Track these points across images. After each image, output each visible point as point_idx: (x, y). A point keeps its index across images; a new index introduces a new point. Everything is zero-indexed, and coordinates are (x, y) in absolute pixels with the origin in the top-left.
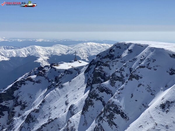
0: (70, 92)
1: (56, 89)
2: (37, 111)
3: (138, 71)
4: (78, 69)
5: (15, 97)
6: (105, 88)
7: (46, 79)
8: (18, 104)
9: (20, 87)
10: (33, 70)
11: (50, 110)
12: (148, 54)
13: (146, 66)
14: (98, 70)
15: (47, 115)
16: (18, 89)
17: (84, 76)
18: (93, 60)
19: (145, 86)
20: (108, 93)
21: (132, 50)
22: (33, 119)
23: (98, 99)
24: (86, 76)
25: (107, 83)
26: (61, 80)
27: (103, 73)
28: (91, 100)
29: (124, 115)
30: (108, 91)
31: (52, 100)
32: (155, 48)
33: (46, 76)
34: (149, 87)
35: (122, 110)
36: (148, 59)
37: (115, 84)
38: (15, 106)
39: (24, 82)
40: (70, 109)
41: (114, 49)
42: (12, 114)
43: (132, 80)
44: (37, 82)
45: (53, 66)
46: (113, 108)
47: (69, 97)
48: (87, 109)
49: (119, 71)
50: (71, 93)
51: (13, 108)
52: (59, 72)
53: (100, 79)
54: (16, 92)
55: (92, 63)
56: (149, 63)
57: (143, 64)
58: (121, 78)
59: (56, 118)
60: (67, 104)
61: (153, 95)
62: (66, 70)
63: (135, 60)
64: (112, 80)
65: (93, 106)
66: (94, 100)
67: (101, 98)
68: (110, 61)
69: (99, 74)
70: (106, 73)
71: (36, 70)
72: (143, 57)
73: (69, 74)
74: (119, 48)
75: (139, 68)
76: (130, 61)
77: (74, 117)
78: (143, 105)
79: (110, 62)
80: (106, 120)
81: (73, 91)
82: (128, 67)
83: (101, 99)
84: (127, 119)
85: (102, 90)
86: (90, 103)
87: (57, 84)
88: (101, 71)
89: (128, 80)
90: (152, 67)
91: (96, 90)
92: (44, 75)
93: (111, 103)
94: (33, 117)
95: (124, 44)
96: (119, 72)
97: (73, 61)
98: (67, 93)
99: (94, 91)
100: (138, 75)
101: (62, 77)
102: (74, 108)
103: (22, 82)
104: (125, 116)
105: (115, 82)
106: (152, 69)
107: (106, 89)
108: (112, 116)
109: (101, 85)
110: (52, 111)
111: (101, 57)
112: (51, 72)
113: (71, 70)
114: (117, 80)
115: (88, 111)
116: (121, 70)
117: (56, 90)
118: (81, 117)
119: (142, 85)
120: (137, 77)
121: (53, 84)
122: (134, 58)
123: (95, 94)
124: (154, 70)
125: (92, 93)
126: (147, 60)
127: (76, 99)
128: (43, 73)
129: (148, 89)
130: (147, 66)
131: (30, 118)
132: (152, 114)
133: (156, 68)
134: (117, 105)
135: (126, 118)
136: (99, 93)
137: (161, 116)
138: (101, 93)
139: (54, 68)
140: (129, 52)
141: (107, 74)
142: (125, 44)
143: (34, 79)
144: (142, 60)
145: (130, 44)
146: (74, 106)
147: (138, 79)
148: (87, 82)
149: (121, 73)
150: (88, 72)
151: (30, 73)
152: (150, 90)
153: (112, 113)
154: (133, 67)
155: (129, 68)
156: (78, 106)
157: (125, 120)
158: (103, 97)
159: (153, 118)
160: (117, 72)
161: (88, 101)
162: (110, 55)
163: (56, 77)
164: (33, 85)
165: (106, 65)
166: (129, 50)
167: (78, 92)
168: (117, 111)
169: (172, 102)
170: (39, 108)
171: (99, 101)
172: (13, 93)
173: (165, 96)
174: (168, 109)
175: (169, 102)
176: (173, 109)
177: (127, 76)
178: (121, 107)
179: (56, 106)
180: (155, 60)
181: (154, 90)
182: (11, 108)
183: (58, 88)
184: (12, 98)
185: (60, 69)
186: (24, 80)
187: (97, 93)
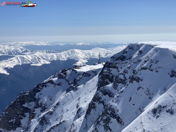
0: (83, 95)
1: (71, 91)
2: (51, 113)
3: (139, 73)
4: (96, 71)
5: (37, 99)
6: (108, 91)
7: (67, 82)
8: (38, 106)
9: (41, 89)
10: (57, 73)
11: (63, 112)
12: (152, 54)
13: (148, 67)
14: (106, 73)
15: (59, 117)
16: (39, 91)
17: (98, 78)
18: (107, 62)
19: (145, 90)
20: (110, 96)
21: (142, 51)
22: (46, 121)
23: (100, 102)
24: (99, 78)
25: (110, 85)
26: (79, 83)
27: (112, 75)
28: (94, 103)
29: (120, 119)
30: (111, 95)
31: (65, 102)
32: (160, 49)
33: (67, 78)
34: (148, 91)
35: (118, 115)
36: (151, 60)
37: (117, 87)
38: (36, 107)
39: (46, 84)
40: (77, 112)
41: (127, 50)
42: (32, 116)
43: (132, 83)
44: (58, 85)
45: (74, 69)
46: (111, 112)
47: (81, 100)
50: (83, 96)
51: (34, 109)
52: (79, 75)
53: (108, 81)
54: (37, 94)
55: (106, 65)
56: (152, 65)
57: (145, 66)
58: (124, 81)
59: (64, 121)
60: (77, 107)
61: (151, 99)
62: (84, 73)
63: (140, 61)
64: (115, 82)
65: (95, 110)
66: (96, 103)
67: (103, 101)
69: (107, 76)
71: (60, 73)
72: (147, 58)
73: (86, 76)
74: (131, 49)
75: (141, 69)
76: (134, 63)
77: (78, 120)
78: (140, 109)
79: (119, 64)
80: (103, 124)
81: (85, 93)
82: (131, 68)
83: (103, 102)
84: (122, 124)
85: (105, 93)
86: (93, 106)
87: (74, 87)
88: (109, 73)
89: (129, 83)
90: (154, 69)
91: (100, 93)
92: (65, 77)
93: (109, 107)
94: (47, 119)
95: (136, 45)
96: (122, 74)
97: (97, 63)
98: (80, 96)
99: (97, 94)
100: (139, 77)
101: (80, 79)
102: (82, 112)
103: (44, 85)
104: (121, 121)
105: (118, 85)
106: (154, 71)
107: (109, 92)
108: (109, 120)
109: (104, 88)
110: (64, 114)
111: (115, 59)
112: (71, 75)
113: (89, 73)
114: (120, 83)
115: (90, 115)
116: (124, 72)
117: (70, 93)
118: (84, 120)
119: (141, 88)
120: (138, 80)
121: (72, 86)
123: (98, 97)
124: (156, 72)
125: (96, 96)
126: (150, 62)
127: (86, 102)
128: (64, 75)
129: (146, 93)
130: (149, 68)
131: (44, 120)
132: (143, 119)
134: (115, 109)
136: (102, 96)
137: (151, 121)
138: (104, 96)
139: (75, 71)
140: (139, 53)
141: (115, 76)
142: (138, 45)
143: (55, 82)
144: (145, 61)
145: (142, 44)
146: (82, 109)
147: (138, 82)
148: (98, 84)
149: (124, 75)
150: (101, 74)
151: (55, 75)
152: (149, 93)
153: (108, 117)
154: (137, 69)
155: (133, 70)
156: (85, 109)
157: (120, 125)
158: (105, 100)
159: (143, 123)
160: (121, 74)
161: (91, 104)
162: (122, 57)
163: (75, 79)
164: (54, 87)
165: (115, 67)
166: (139, 51)
167: (89, 94)
168: (114, 115)
169: (164, 107)
170: (53, 110)
171: (102, 104)
172: (35, 95)
173: (159, 100)
174: (158, 114)
175: (161, 106)
176: (164, 114)
177: (130, 79)
178: (118, 111)
179: (68, 109)
180: (158, 61)
181: (152, 94)
182: (32, 110)
183: (73, 91)
184: (34, 100)
185: (80, 71)
186: (46, 83)
187: (100, 96)
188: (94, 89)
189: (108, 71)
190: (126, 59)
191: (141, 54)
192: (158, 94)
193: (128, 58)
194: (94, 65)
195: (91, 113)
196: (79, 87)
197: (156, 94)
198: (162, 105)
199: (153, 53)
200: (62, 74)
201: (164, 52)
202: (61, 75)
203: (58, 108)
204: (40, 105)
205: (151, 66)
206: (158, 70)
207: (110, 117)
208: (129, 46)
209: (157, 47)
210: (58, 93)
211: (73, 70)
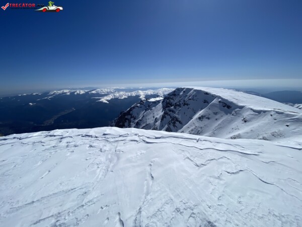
4: (158, 101)
5: (131, 114)
6: (171, 110)
7: (144, 106)
8: (132, 117)
15: (145, 122)
16: (132, 110)
17: (162, 104)
18: (166, 97)
20: (173, 112)
25: (172, 107)
31: (147, 115)
39: (135, 107)
40: (155, 120)
41: (176, 91)
44: (140, 107)
46: (175, 119)
48: (163, 120)
51: (130, 119)
52: (150, 103)
57: (191, 98)
59: (149, 124)
60: (154, 117)
64: (175, 106)
65: (166, 118)
67: (170, 114)
71: (139, 102)
72: (190, 95)
73: (155, 103)
75: (188, 100)
76: (184, 97)
77: (157, 123)
79: (174, 97)
80: (172, 125)
81: (157, 111)
84: (182, 124)
88: (170, 102)
97: (156, 97)
98: (154, 112)
99: (166, 111)
108: (175, 123)
112: (146, 103)
117: (149, 111)
118: (160, 123)
132: (194, 122)
137: (199, 123)
139: (148, 101)
142: (181, 89)
145: (184, 88)
146: (157, 118)
148: (163, 107)
149: (179, 103)
161: (163, 116)
162: (174, 94)
169: (204, 116)
170: (141, 119)
173: (201, 113)
174: (202, 120)
178: (179, 119)
179: (149, 118)
180: (197, 96)
188: (161, 109)
193: (177, 94)
197: (198, 111)
199: (193, 92)
210: (140, 111)
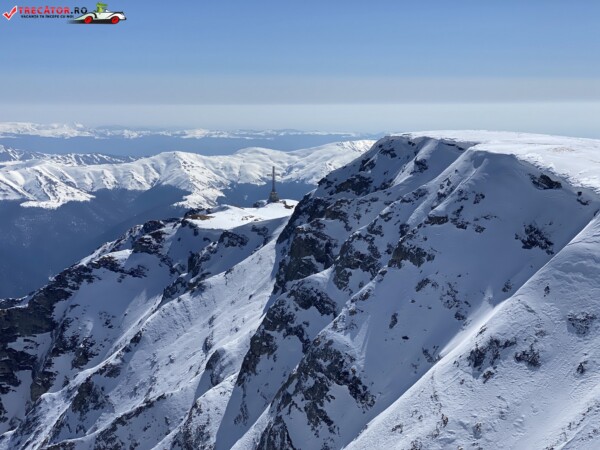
0: (224, 309)
1: (182, 296)
2: (113, 371)
3: (421, 234)
4: (264, 229)
5: (57, 324)
6: (315, 295)
7: (163, 264)
8: (64, 348)
9: (74, 288)
10: (127, 233)
11: (155, 368)
12: (462, 173)
13: (451, 216)
14: (306, 233)
15: (143, 384)
16: (67, 295)
18: (306, 197)
19: (440, 288)
20: (324, 311)
21: (425, 160)
22: (97, 397)
23: (290, 332)
24: (280, 251)
25: (324, 275)
26: (208, 267)
27: (325, 242)
28: (269, 335)
29: (360, 387)
30: (326, 307)
31: (163, 334)
32: (487, 155)
33: (164, 251)
34: (453, 293)
35: (354, 372)
36: (461, 192)
37: (347, 280)
38: (56, 352)
39: (90, 271)
40: (209, 366)
41: (375, 157)
42: (42, 382)
43: (400, 266)
44: (132, 273)
45: (190, 220)
46: (328, 363)
47: (217, 324)
48: (254, 367)
49: (364, 235)
50: (226, 312)
51: (48, 358)
52: (205, 239)
53: (314, 261)
54: (60, 307)
55: (302, 208)
56: (462, 207)
57: (442, 212)
58: (371, 259)
59: (162, 398)
60: (207, 347)
61: (461, 319)
62: (226, 234)
63: (421, 194)
64: (339, 265)
65: (272, 356)
66: (277, 335)
67: (300, 327)
68: (349, 200)
69: (310, 246)
70: (333, 243)
71: (137, 233)
72: (446, 187)
74: (389, 155)
75: (426, 223)
76: (403, 201)
77: (212, 393)
78: (425, 352)
79: (349, 203)
80: (302, 405)
81: (233, 302)
82: (394, 219)
83: (299, 332)
84: (369, 402)
85: (307, 300)
86: (264, 344)
87: (192, 281)
88: (318, 235)
89: (389, 266)
90: (471, 221)
91: (288, 300)
92: (156, 248)
93: (322, 346)
94: (99, 390)
95: (406, 142)
96: (365, 238)
97: (265, 201)
98: (215, 312)
99: (280, 305)
100: (422, 247)
101: (212, 256)
102: (224, 364)
103: (84, 274)
104: (362, 392)
105: (350, 274)
106: (469, 227)
107: (318, 298)
108: (322, 390)
109: (303, 283)
110: (159, 372)
111: (333, 186)
112: (179, 239)
113: (240, 234)
114: (355, 266)
115: (256, 374)
116: (371, 230)
117: (179, 301)
118: (234, 392)
119: (429, 285)
120: (418, 257)
121: (182, 278)
122: (420, 190)
123: (283, 312)
124: (476, 230)
125: (275, 312)
126: (456, 197)
127: (237, 330)
129: (450, 298)
130: (455, 217)
131: (89, 394)
132: (439, 384)
133: (482, 223)
134: (343, 354)
135: (363, 397)
136: (297, 309)
137: (466, 391)
138: (304, 310)
139: (192, 226)
140: (418, 168)
141: (336, 246)
142: (410, 143)
143: (123, 264)
144: (441, 197)
145: (425, 140)
146: (224, 356)
147: (419, 263)
148: (277, 272)
149: (371, 241)
150: (287, 237)
151: (119, 241)
152: (456, 301)
153: (321, 379)
154: (412, 219)
156: (235, 355)
157: (360, 405)
158: (307, 324)
159: (441, 398)
160: (359, 236)
161: (258, 338)
162: (357, 180)
163: (193, 255)
164: (120, 281)
165: (335, 215)
166: (417, 163)
167: (247, 306)
168: (339, 373)
169: (508, 344)
170: (119, 361)
171: (295, 338)
172: (52, 308)
173: (491, 321)
174: (490, 369)
175: (497, 342)
176: (508, 367)
177: (389, 253)
178: (352, 359)
179: (175, 354)
180: (483, 197)
181: (466, 302)
182: (41, 361)
183: (188, 294)
184: (47, 327)
185: (210, 228)
186: (90, 267)
187: (289, 310)
188: (264, 287)
189: (314, 229)
190: (372, 188)
191: (421, 170)
192: (485, 303)
193: (377, 183)
194: (256, 206)
195: (258, 368)
196: (210, 280)
197: (479, 303)
198: (502, 339)
199: (467, 171)
200: (147, 236)
201: (500, 166)
202: (142, 240)
203: (139, 355)
204: (69, 343)
205: (459, 211)
206: (482, 226)
207: (326, 379)
208: (381, 143)
209: (478, 148)
210: (134, 302)
211: (184, 223)
